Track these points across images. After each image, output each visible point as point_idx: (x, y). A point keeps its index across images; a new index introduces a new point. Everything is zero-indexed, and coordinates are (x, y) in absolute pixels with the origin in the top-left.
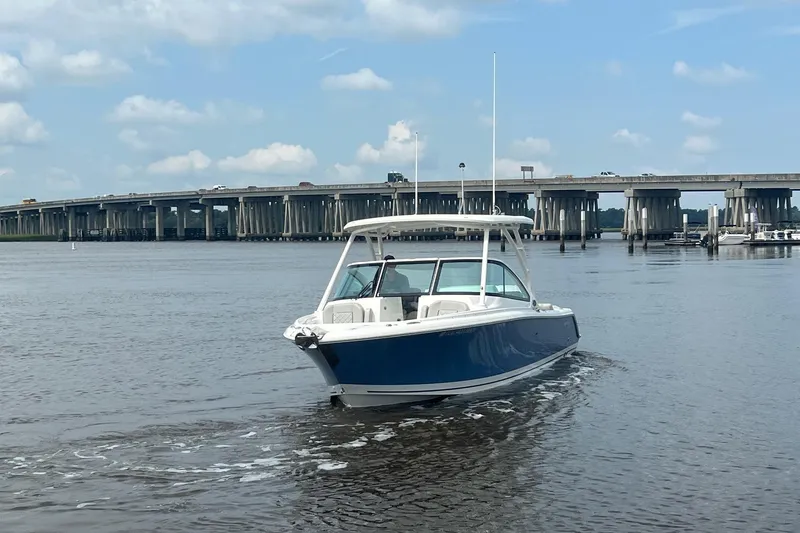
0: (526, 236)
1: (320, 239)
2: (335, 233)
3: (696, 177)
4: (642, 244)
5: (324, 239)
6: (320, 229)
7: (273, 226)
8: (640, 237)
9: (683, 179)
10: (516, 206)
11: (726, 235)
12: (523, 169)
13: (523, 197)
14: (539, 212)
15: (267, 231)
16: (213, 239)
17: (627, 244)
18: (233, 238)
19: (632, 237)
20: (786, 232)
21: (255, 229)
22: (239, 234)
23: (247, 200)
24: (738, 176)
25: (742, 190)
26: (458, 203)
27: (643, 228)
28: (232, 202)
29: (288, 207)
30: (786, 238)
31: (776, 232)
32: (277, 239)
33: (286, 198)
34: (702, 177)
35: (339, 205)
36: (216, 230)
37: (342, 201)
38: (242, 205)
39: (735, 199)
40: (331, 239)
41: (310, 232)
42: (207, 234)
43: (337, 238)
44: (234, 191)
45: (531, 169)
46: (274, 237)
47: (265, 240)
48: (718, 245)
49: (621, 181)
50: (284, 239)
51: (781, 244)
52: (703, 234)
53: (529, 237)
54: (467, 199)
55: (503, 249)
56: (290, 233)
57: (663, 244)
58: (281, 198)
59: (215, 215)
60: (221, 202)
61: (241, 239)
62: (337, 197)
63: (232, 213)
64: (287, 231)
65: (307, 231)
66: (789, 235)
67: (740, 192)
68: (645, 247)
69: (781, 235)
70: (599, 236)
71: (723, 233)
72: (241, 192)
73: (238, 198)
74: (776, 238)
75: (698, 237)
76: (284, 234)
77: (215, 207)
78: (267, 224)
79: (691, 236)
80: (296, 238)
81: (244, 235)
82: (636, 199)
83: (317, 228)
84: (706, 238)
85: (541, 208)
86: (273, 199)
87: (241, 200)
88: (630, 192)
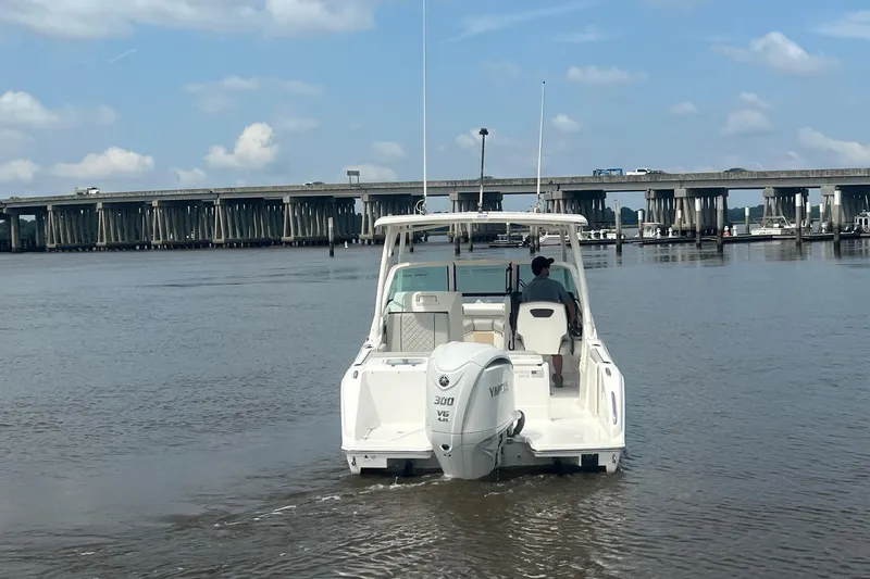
0: (354, 241)
1: (138, 247)
2: (154, 242)
3: (517, 180)
4: (468, 246)
5: (142, 248)
6: (137, 238)
7: (86, 236)
8: (466, 239)
9: (504, 183)
10: (343, 211)
11: (547, 236)
12: (349, 173)
13: (350, 201)
14: (367, 217)
15: (79, 240)
16: (21, 250)
17: (454, 247)
18: (42, 249)
19: (458, 239)
20: (601, 232)
21: (65, 239)
22: (48, 245)
23: (58, 209)
24: (556, 179)
25: (560, 193)
26: (283, 209)
27: (469, 230)
28: (40, 211)
29: (102, 215)
30: (602, 237)
31: (592, 232)
32: (91, 250)
33: (100, 205)
34: (522, 180)
35: (157, 213)
36: (23, 241)
37: (160, 208)
38: (51, 215)
39: (553, 201)
40: (149, 247)
41: (126, 241)
42: (13, 245)
43: (156, 247)
44: (41, 200)
45: (357, 173)
46: (87, 246)
47: (78, 251)
48: (539, 246)
49: (445, 185)
50: (99, 249)
51: (598, 243)
52: (525, 236)
53: (357, 242)
54: (294, 205)
55: (332, 254)
56: (105, 243)
57: (487, 246)
58: (94, 205)
59: (21, 224)
60: (27, 211)
61: (51, 250)
62: (155, 203)
63: (40, 222)
64: (102, 241)
65: (123, 240)
66: (605, 235)
67: (558, 195)
68: (471, 249)
69: (597, 235)
70: (426, 240)
71: (544, 234)
72: (49, 200)
73: (46, 207)
74: (593, 238)
75: (521, 238)
76: (99, 243)
77: (21, 217)
78: (78, 234)
79: (514, 238)
80: (111, 248)
81: (54, 246)
82: (460, 202)
83: (133, 236)
84: (528, 239)
85: (368, 212)
86: (84, 207)
87: (49, 208)
88: (454, 195)
